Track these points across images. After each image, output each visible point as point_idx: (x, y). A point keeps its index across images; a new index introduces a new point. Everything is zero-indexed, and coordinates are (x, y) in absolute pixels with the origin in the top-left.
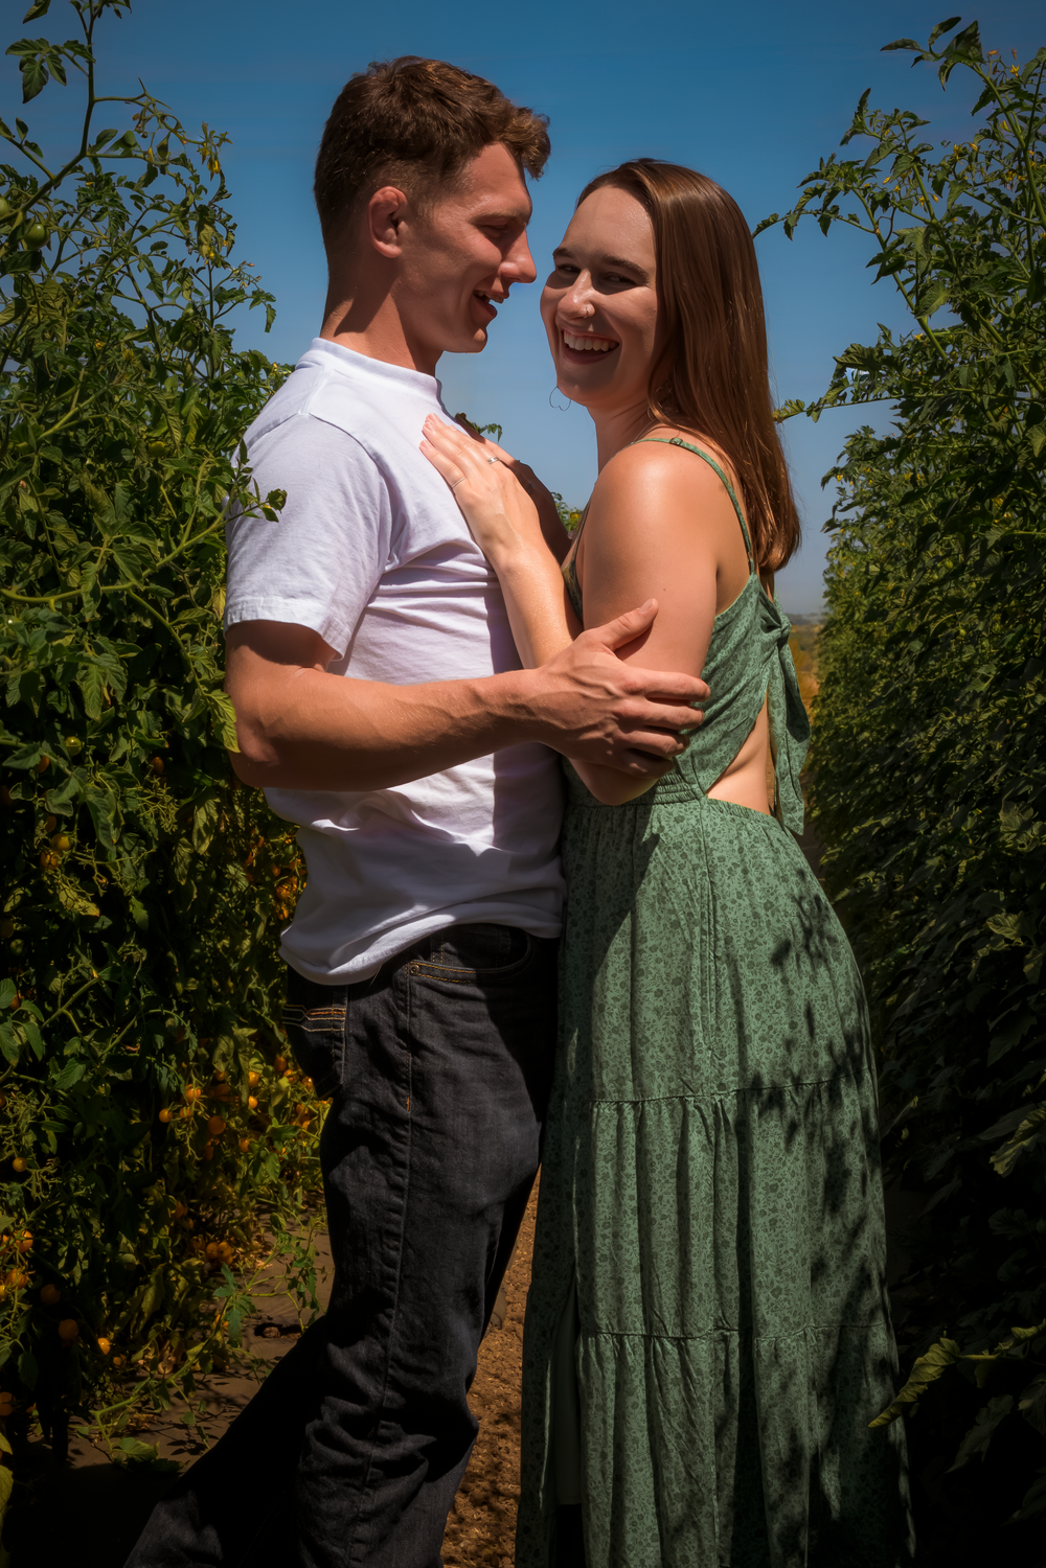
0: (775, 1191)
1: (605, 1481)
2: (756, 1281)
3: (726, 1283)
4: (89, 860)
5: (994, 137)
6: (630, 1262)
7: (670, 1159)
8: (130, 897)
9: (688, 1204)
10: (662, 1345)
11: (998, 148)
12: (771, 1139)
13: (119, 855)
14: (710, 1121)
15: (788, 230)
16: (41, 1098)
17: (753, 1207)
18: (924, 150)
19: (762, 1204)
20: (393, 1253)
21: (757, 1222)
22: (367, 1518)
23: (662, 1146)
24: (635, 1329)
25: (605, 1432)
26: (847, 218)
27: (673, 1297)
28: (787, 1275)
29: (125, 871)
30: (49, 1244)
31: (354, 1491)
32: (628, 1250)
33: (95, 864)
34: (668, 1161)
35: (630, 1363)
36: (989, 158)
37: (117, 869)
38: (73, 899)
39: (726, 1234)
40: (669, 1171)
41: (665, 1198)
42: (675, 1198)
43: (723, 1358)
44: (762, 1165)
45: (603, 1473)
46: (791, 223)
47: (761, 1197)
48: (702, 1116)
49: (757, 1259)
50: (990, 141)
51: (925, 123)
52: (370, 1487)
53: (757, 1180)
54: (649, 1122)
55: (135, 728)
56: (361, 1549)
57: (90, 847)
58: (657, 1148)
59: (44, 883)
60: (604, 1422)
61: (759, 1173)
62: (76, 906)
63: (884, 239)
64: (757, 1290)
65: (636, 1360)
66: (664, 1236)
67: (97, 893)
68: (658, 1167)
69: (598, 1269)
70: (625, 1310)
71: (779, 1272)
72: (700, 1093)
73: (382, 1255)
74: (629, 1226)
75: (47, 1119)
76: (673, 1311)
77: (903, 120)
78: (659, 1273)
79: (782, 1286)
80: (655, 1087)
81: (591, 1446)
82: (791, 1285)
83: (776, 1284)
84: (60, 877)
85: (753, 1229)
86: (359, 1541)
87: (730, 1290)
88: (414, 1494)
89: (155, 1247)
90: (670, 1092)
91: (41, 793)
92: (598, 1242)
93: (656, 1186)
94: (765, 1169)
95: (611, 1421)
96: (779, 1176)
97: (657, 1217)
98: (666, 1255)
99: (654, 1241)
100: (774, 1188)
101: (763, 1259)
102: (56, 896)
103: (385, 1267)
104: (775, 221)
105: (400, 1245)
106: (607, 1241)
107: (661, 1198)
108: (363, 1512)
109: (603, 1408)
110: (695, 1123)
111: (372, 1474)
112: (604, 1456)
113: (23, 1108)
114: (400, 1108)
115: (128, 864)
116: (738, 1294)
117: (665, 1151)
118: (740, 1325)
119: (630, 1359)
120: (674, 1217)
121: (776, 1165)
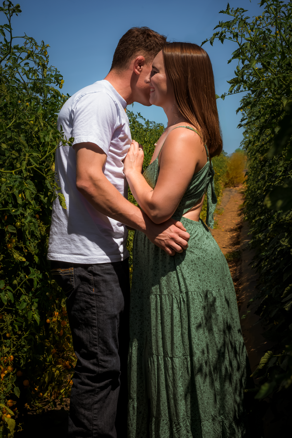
0: (197, 318)
1: (156, 393)
2: (193, 342)
3: (186, 344)
4: (21, 245)
5: (268, 12)
6: (160, 336)
7: (169, 310)
8: (34, 255)
9: (173, 322)
10: (167, 359)
11: (270, 15)
12: (195, 305)
13: (30, 243)
14: (179, 301)
15: (211, 43)
16: (13, 316)
17: (191, 323)
18: (247, 18)
19: (193, 322)
20: (95, 331)
21: (192, 326)
22: (96, 402)
23: (166, 307)
24: (161, 354)
25: (155, 381)
26: (228, 38)
27: (170, 346)
28: (201, 340)
29: (32, 248)
30: (18, 359)
31: (92, 396)
32: (159, 333)
33: (23, 246)
34: (168, 311)
35: (160, 363)
36: (267, 19)
37: (29, 247)
38: (18, 257)
39: (184, 331)
40: (168, 313)
41: (168, 320)
42: (170, 320)
43: (186, 364)
44: (193, 312)
45: (155, 391)
46: (212, 41)
47: (193, 320)
48: (177, 300)
49: (192, 336)
50: (267, 13)
51: (247, 11)
52: (96, 394)
53: (192, 316)
54: (163, 300)
55: (31, 206)
56: (96, 411)
57: (21, 241)
58: (165, 307)
59: (9, 253)
60: (155, 378)
61: (192, 314)
62: (19, 259)
63: (240, 43)
64: (193, 344)
65: (161, 362)
66: (168, 330)
67: (25, 254)
68: (166, 312)
69: (153, 338)
70: (159, 349)
71: (199, 340)
72: (176, 294)
73: (92, 332)
74: (159, 327)
75: (15, 322)
76: (170, 350)
77: (240, 11)
78: (166, 340)
79: (200, 343)
80: (165, 291)
81: (152, 384)
82: (202, 343)
83: (198, 343)
84: (14, 250)
85: (191, 328)
86: (95, 409)
87: (186, 345)
88: (108, 394)
89: (48, 361)
90: (168, 293)
91: (6, 226)
92: (152, 331)
93: (165, 317)
94: (194, 313)
95: (156, 378)
96: (198, 315)
97: (166, 325)
98: (168, 335)
99: (165, 332)
100: (196, 318)
101: (194, 336)
102: (13, 256)
103: (94, 336)
104: (207, 41)
105: (97, 329)
106: (154, 331)
107: (167, 320)
108: (96, 401)
109: (155, 374)
110: (175, 301)
111: (97, 390)
112: (155, 386)
113: (8, 318)
114: (92, 292)
115: (33, 246)
116: (189, 346)
117: (167, 308)
118: (190, 354)
119: (160, 362)
120: (170, 325)
121: (197, 311)
